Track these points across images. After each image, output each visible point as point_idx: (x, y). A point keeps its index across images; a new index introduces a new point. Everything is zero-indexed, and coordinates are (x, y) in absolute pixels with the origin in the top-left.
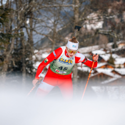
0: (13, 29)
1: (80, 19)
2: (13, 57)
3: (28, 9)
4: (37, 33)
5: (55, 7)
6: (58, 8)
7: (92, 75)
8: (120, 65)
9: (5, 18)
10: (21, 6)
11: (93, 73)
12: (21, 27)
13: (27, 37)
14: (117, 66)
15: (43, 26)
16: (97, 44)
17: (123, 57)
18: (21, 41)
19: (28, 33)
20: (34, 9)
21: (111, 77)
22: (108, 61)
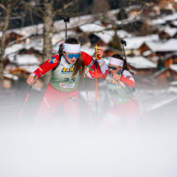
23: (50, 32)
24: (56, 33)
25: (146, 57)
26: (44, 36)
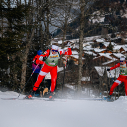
0: (34, 21)
1: (86, 15)
2: (33, 43)
3: (45, 6)
4: (52, 25)
5: (66, 5)
6: (69, 6)
7: (95, 58)
8: (117, 50)
9: (26, 13)
10: (40, 4)
11: (96, 56)
12: (40, 20)
13: (44, 28)
14: (114, 51)
15: (57, 20)
16: (100, 35)
17: (120, 45)
18: (40, 31)
19: (45, 25)
20: (50, 7)
21: (110, 60)
22: (108, 48)
23: (82, 41)
24: (84, 42)
25: (122, 54)
26: (79, 43)
